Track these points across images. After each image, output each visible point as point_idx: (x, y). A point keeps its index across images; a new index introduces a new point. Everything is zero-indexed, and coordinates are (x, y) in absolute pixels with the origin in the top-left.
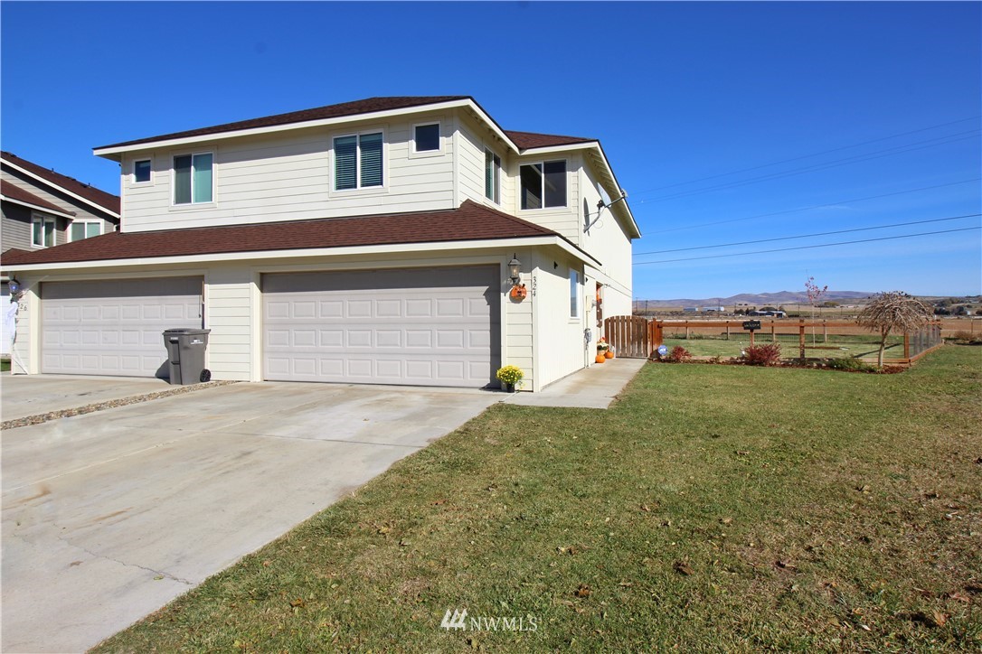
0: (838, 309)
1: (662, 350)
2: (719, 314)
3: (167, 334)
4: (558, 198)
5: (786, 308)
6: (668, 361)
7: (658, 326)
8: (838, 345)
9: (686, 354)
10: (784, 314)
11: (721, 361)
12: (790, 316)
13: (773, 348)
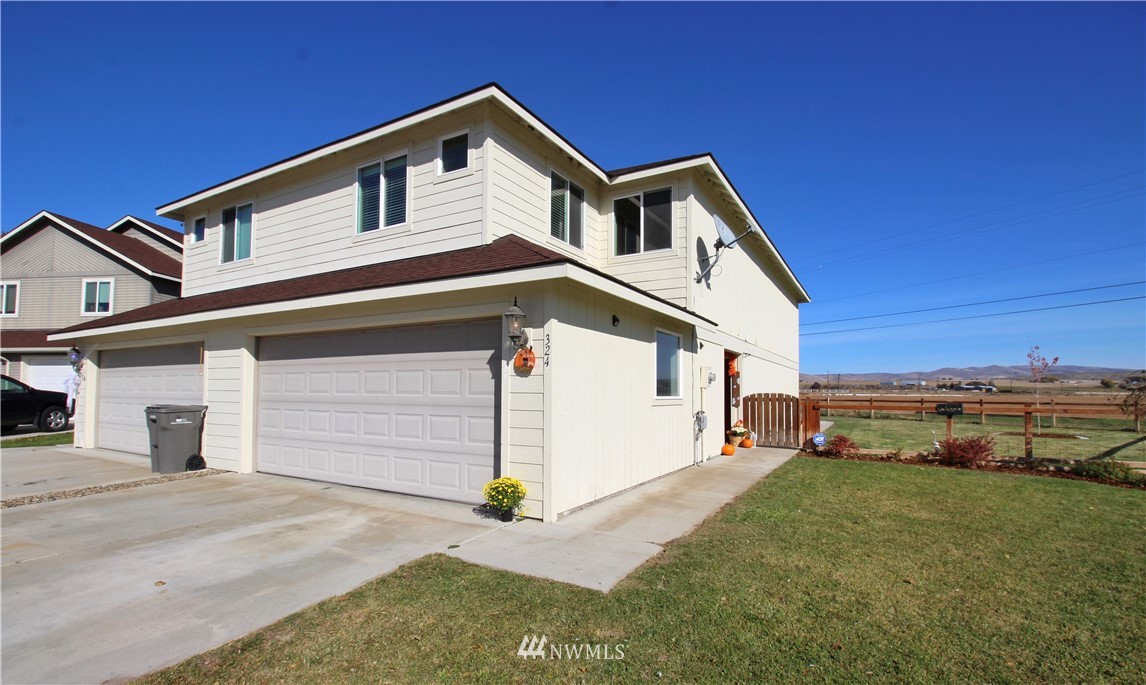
0: (1057, 384)
1: (819, 439)
2: (919, 388)
3: (150, 410)
4: (660, 238)
5: (996, 383)
6: (827, 454)
7: (814, 408)
8: (1072, 432)
9: (852, 445)
10: (994, 389)
11: (902, 458)
12: (1001, 392)
13: (983, 442)
